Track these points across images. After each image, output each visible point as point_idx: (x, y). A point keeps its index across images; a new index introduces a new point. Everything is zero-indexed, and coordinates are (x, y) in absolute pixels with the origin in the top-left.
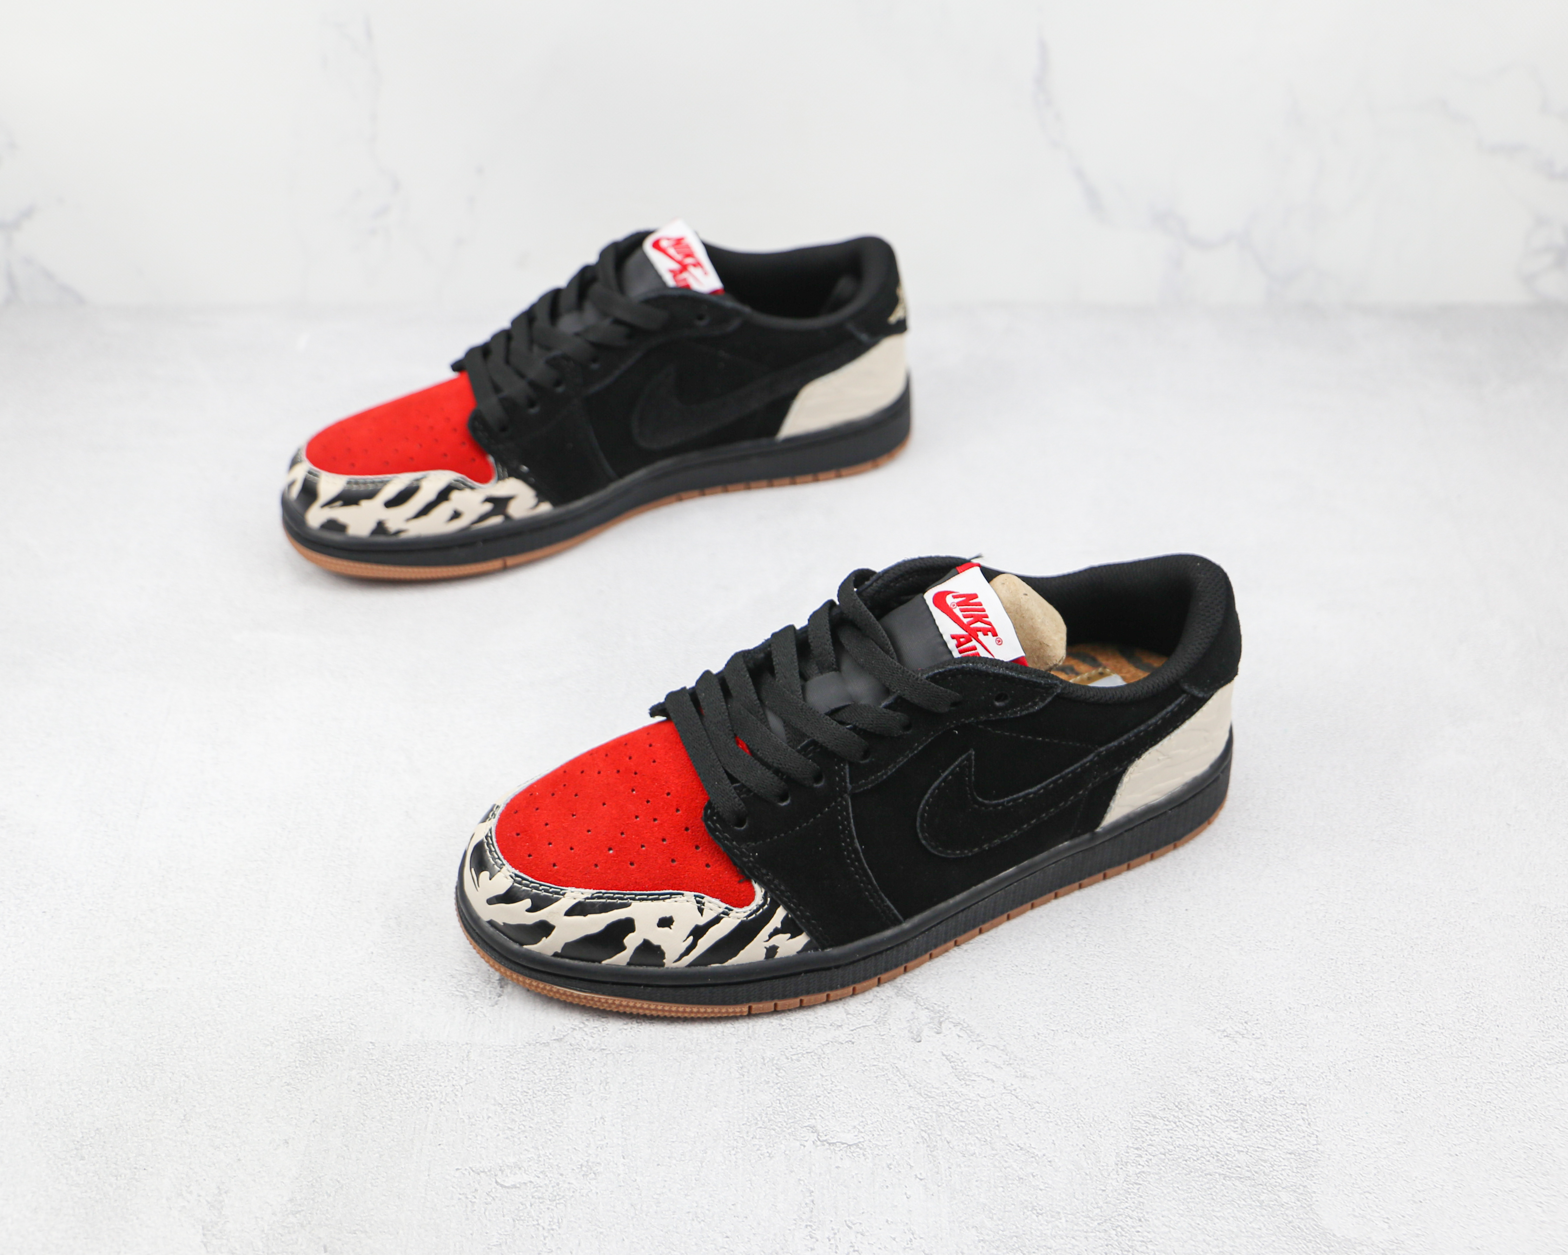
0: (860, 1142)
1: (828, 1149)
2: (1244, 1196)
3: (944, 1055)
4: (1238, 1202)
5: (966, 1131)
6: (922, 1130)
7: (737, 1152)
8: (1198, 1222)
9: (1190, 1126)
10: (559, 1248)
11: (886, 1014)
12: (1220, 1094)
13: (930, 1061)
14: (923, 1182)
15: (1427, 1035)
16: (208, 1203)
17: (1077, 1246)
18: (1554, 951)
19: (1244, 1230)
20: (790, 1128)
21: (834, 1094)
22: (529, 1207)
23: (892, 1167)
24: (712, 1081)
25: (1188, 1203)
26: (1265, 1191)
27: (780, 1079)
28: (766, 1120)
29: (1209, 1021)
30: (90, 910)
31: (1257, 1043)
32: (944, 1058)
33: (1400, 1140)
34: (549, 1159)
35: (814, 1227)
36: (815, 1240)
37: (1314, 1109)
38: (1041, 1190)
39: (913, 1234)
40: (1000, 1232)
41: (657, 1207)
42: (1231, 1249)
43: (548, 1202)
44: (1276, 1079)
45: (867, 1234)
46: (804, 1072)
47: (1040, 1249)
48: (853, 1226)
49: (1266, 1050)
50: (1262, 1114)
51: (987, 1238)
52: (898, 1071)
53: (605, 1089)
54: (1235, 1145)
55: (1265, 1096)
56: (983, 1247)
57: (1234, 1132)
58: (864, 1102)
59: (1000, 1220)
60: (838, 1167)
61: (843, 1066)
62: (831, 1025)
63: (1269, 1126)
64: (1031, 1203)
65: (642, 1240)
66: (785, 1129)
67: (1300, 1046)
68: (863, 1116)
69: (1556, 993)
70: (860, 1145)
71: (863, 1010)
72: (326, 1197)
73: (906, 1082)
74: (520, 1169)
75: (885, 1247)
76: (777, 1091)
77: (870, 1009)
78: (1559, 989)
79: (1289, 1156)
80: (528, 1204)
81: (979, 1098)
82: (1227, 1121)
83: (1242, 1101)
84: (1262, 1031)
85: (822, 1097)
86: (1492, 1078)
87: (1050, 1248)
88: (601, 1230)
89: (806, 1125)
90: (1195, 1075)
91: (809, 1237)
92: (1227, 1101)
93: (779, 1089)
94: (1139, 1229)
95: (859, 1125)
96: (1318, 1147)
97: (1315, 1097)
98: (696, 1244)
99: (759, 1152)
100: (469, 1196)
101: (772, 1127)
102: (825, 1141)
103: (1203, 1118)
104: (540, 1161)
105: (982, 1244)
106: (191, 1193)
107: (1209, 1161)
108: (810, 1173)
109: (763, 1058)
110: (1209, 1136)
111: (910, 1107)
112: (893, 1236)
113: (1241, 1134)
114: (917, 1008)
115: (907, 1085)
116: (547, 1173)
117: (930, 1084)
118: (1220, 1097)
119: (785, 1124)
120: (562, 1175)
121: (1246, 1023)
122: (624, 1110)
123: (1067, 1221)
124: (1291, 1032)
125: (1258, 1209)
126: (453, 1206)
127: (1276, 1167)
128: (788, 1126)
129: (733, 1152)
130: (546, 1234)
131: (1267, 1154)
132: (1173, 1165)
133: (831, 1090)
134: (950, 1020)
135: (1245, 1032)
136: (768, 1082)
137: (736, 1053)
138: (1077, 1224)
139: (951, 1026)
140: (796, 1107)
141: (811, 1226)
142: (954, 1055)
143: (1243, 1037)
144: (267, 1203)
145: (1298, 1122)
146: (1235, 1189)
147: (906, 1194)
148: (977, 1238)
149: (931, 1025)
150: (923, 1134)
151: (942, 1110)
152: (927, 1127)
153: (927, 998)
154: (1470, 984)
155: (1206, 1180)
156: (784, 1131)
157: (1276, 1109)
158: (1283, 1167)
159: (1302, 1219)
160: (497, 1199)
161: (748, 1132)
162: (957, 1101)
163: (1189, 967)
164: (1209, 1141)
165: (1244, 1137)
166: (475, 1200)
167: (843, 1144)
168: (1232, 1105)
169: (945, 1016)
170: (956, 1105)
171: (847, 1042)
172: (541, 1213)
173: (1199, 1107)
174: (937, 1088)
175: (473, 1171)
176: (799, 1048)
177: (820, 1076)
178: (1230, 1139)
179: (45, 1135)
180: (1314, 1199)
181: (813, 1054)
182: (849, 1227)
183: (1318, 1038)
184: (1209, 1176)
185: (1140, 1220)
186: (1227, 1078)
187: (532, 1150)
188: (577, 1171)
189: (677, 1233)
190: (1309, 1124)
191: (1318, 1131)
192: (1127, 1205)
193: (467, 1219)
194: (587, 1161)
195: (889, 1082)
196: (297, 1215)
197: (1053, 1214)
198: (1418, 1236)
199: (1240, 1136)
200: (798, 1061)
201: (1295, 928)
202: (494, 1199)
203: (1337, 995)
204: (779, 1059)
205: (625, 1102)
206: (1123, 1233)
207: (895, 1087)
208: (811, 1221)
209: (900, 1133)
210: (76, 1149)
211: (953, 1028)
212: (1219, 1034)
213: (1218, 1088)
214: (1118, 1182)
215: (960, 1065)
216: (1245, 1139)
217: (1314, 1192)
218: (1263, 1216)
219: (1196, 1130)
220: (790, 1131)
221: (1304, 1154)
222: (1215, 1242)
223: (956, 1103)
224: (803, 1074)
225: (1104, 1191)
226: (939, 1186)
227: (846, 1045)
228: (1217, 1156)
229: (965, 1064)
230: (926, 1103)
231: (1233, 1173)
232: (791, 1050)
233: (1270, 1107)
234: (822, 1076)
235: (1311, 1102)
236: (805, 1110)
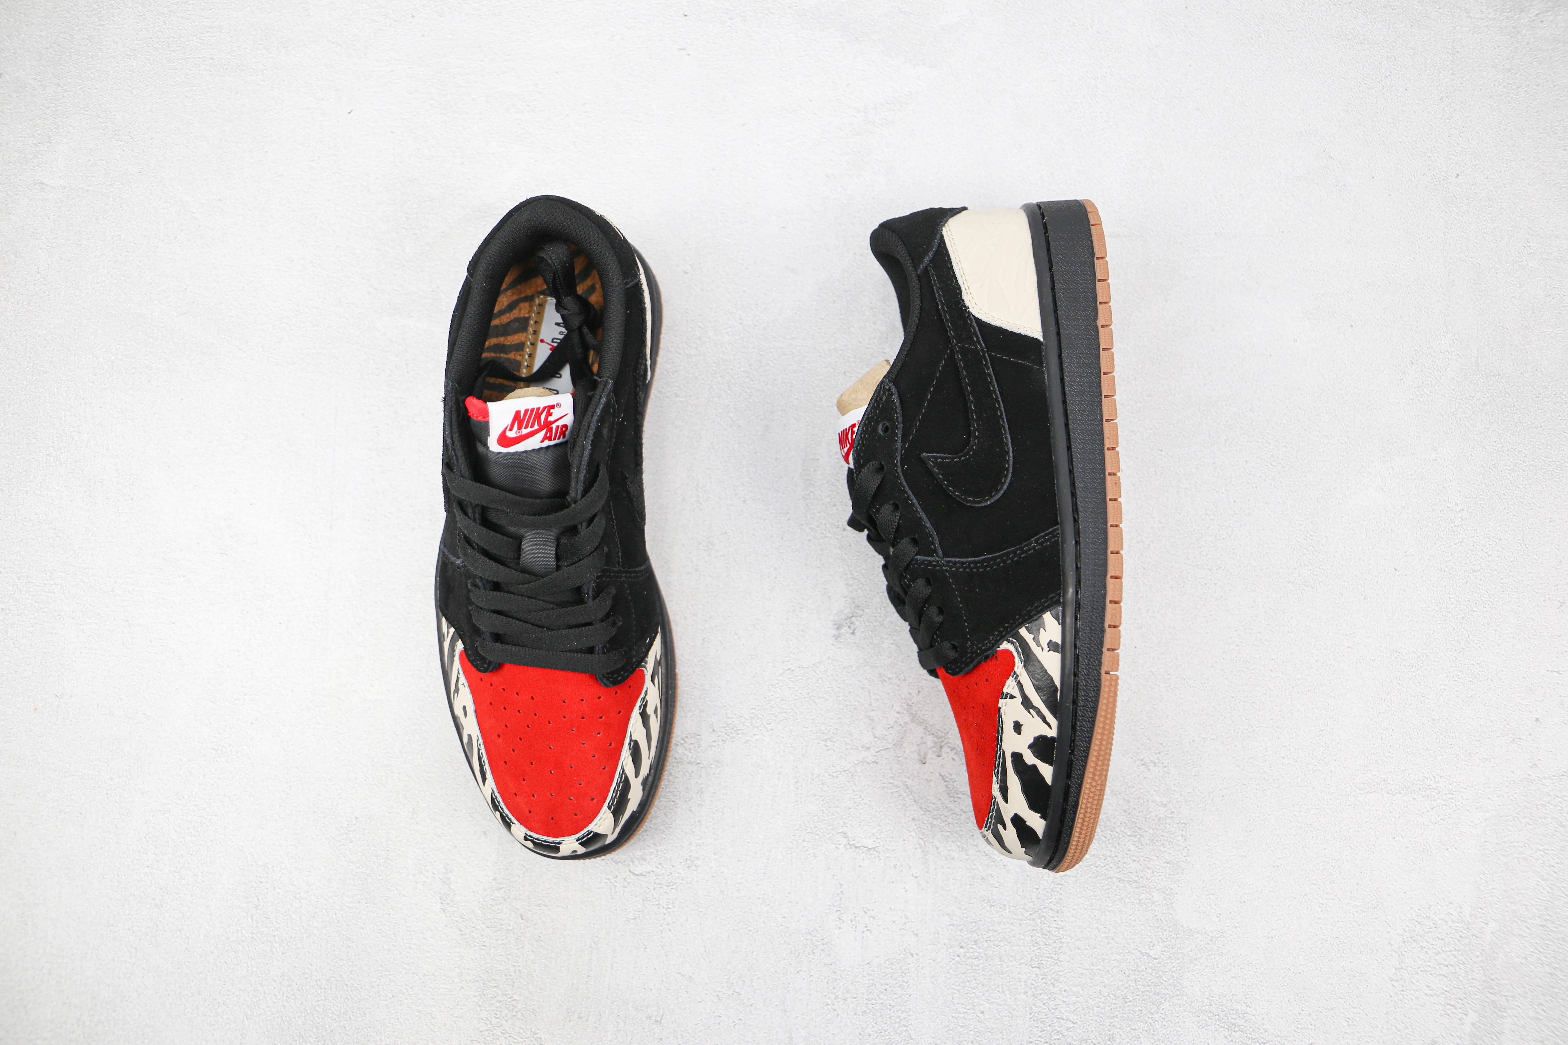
0: (877, 847)
1: (854, 851)
2: (1129, 896)
3: (941, 775)
4: (1125, 900)
5: (950, 840)
6: (920, 838)
7: (792, 852)
8: (1096, 914)
9: (1104, 839)
10: (674, 922)
11: (902, 738)
12: (1129, 814)
13: (931, 780)
14: (917, 879)
15: (1284, 767)
16: (441, 879)
17: (1013, 930)
18: (1393, 694)
19: (1124, 921)
20: (829, 834)
21: (861, 807)
22: (653, 891)
23: (897, 867)
24: (775, 793)
25: (1092, 899)
26: (1144, 892)
27: (824, 792)
28: (813, 826)
29: (1133, 750)
30: (314, 622)
31: (1164, 771)
32: (941, 778)
33: (1244, 854)
34: (665, 853)
35: (842, 912)
36: (841, 921)
37: (1191, 827)
38: (996, 887)
39: (907, 918)
40: (965, 919)
41: (738, 893)
42: (1113, 935)
43: (666, 888)
44: (1170, 802)
45: (877, 918)
46: (841, 787)
47: (989, 932)
48: (868, 912)
49: (1169, 777)
50: (1155, 830)
51: (955, 923)
52: (907, 788)
53: (701, 797)
54: (1131, 855)
55: (1160, 816)
56: (952, 929)
57: (1134, 845)
58: (881, 814)
59: (965, 909)
60: (860, 866)
61: (869, 783)
62: (862, 747)
63: (1157, 841)
64: (988, 897)
65: (728, 918)
66: (826, 835)
67: (1193, 774)
68: (880, 826)
69: (1384, 732)
70: (877, 849)
71: (886, 734)
72: (517, 878)
73: (912, 798)
74: (645, 860)
75: (888, 928)
76: (821, 803)
77: (891, 734)
78: (1387, 728)
79: (1166, 865)
80: (652, 889)
81: (962, 813)
82: (1130, 836)
83: (1143, 819)
84: (1169, 761)
85: (853, 808)
86: (1319, 805)
87: (996, 932)
88: (701, 910)
89: (840, 831)
90: (1115, 797)
91: (838, 919)
92: (1133, 820)
93: (823, 801)
94: (1056, 919)
95: (877, 832)
96: (1188, 858)
97: (1194, 818)
98: (764, 922)
99: (807, 852)
100: (612, 881)
101: (817, 832)
102: (853, 845)
103: (1114, 833)
104: (658, 855)
105: (951, 927)
106: (427, 871)
107: (1111, 868)
108: (841, 870)
109: (812, 775)
110: (1115, 847)
111: (913, 819)
112: (894, 920)
113: (1137, 847)
114: (925, 733)
115: (913, 801)
116: (664, 865)
117: (929, 800)
118: (1129, 816)
119: (826, 830)
120: (673, 866)
121: (1159, 753)
122: (714, 815)
123: (1009, 912)
124: (1189, 762)
125: (1137, 906)
126: (602, 888)
127: (1155, 874)
128: (828, 832)
129: (789, 852)
130: (665, 912)
131: (1151, 863)
132: (1087, 870)
133: (859, 803)
134: (949, 745)
135: (1157, 761)
136: (815, 795)
137: (793, 769)
138: (1016, 914)
139: (948, 750)
140: (834, 817)
141: (840, 911)
142: (948, 775)
143: (1155, 765)
144: (479, 881)
145: (1178, 838)
146: (1125, 890)
147: (905, 888)
148: (949, 923)
149: (934, 749)
150: (921, 842)
151: (935, 822)
152: (923, 835)
153: (933, 725)
154: (1326, 723)
155: (1106, 882)
156: (825, 836)
157: (1165, 827)
158: (1160, 874)
159: (1164, 913)
160: (631, 884)
161: (800, 836)
162: (947, 814)
163: (1128, 701)
164: (1115, 852)
165: (1140, 849)
166: (616, 884)
167: (865, 847)
168: (1136, 823)
169: (945, 742)
170: (945, 818)
171: (873, 762)
172: (661, 896)
173: (1113, 824)
174: (933, 804)
175: (614, 861)
176: (838, 767)
177: (852, 792)
178: (1129, 850)
179: (323, 822)
180: (1175, 899)
181: (848, 772)
182: (865, 912)
183: (1207, 768)
184: (1109, 880)
185: (1058, 912)
186: (1137, 801)
187: (652, 846)
188: (684, 863)
189: (751, 913)
190: (1185, 840)
191: (1190, 845)
192: (1051, 900)
193: (612, 898)
194: (690, 856)
195: (901, 798)
196: (500, 891)
197: (1002, 906)
198: (1236, 927)
199: (1137, 849)
200: (837, 777)
201: (1212, 667)
202: (629, 884)
203: (1229, 730)
204: (823, 776)
205: (715, 809)
206: (1045, 921)
207: (904, 802)
208: (840, 907)
209: (905, 840)
210: (346, 834)
211: (950, 752)
212: (1138, 762)
213: (1129, 808)
214: (1048, 882)
215: (952, 784)
216: (1139, 851)
217: (1177, 894)
218: (1139, 911)
219: (1107, 842)
220: (829, 836)
221: (1176, 864)
222: (1104, 929)
223: (946, 816)
224: (840, 789)
225: (1037, 889)
226: (928, 883)
227: (872, 765)
228: (1118, 864)
229: (955, 784)
230: (925, 816)
231: (1126, 877)
232: (833, 768)
233: (1162, 825)
234: (854, 791)
235: (1190, 822)
236: (841, 819)
